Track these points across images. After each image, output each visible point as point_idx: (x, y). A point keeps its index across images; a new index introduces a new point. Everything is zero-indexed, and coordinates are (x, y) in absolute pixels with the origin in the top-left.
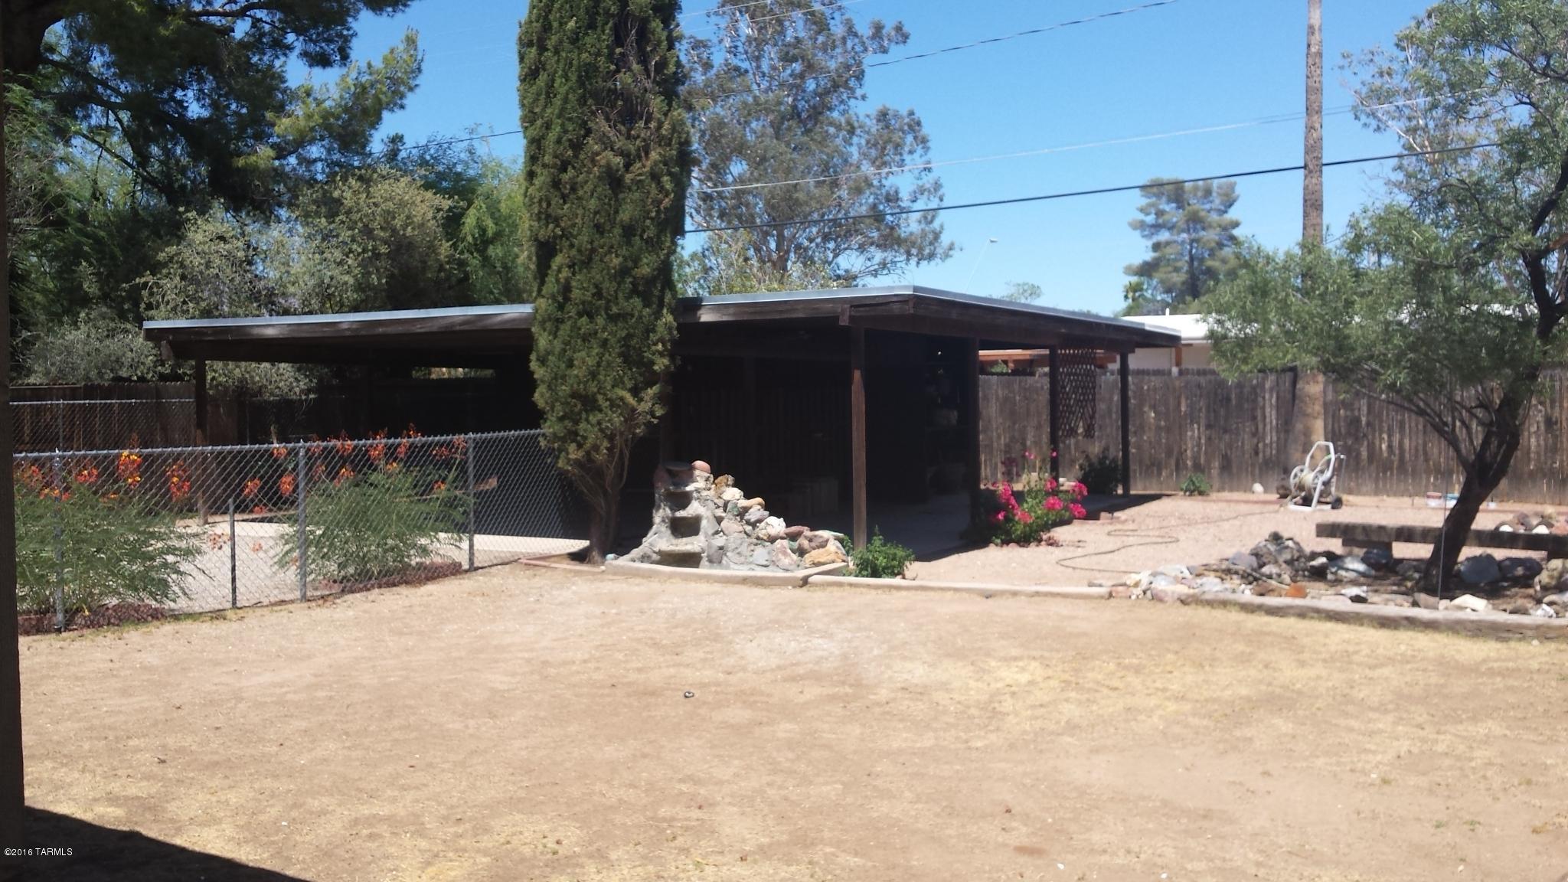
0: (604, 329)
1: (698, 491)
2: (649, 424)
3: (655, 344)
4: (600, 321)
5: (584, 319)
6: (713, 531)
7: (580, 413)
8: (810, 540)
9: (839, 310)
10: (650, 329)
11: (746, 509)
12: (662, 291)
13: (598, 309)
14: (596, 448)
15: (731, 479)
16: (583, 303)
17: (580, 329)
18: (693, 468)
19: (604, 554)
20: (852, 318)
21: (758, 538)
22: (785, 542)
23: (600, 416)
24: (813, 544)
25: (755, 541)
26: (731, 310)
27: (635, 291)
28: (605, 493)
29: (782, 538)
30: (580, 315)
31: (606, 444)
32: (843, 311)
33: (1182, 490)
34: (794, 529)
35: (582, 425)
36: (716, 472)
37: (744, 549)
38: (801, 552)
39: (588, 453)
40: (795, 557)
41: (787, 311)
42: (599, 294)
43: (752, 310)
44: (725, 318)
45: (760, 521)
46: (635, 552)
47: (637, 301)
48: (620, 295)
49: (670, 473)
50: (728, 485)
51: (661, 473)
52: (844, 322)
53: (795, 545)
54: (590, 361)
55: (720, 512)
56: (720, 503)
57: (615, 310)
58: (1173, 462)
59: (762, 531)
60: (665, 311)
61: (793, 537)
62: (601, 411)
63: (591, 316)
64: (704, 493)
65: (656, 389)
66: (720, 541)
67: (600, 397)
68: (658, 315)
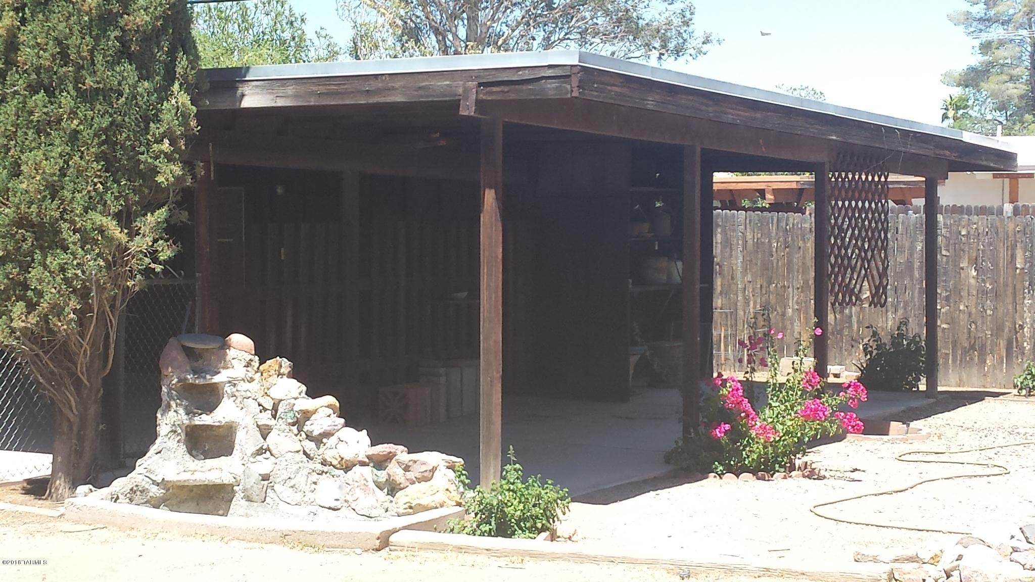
0: (73, 114)
1: (232, 383)
2: (147, 272)
3: (160, 141)
4: (66, 100)
5: (41, 96)
6: (254, 449)
7: (31, 254)
8: (407, 469)
9: (460, 90)
10: (149, 117)
11: (307, 415)
12: (172, 53)
13: (61, 81)
14: (57, 310)
15: (286, 364)
16: (38, 70)
17: (31, 113)
18: (226, 346)
19: (74, 485)
20: (478, 102)
21: (324, 463)
22: (368, 471)
23: (63, 257)
24: (411, 475)
25: (320, 467)
26: (290, 90)
27: (124, 53)
28: (78, 383)
29: (363, 464)
30: (33, 89)
31: (74, 303)
32: (466, 90)
33: (1015, 386)
34: (383, 449)
35: (35, 272)
36: (263, 353)
37: (300, 480)
38: (392, 488)
39: (45, 318)
40: (382, 495)
41: (378, 92)
42: (64, 56)
43: (322, 89)
44: (281, 103)
45: (328, 434)
46: (120, 484)
47: (128, 70)
48: (99, 58)
49: (189, 353)
50: (280, 375)
51: (173, 353)
52: (468, 109)
53: (382, 476)
54: (51, 167)
55: (265, 418)
56: (269, 405)
57: (89, 81)
58: (1003, 343)
59: (331, 451)
60: (176, 87)
61: (380, 463)
62: (65, 249)
63: (50, 93)
64: (242, 386)
65: (162, 213)
66: (264, 465)
67: (65, 226)
68: (164, 93)
